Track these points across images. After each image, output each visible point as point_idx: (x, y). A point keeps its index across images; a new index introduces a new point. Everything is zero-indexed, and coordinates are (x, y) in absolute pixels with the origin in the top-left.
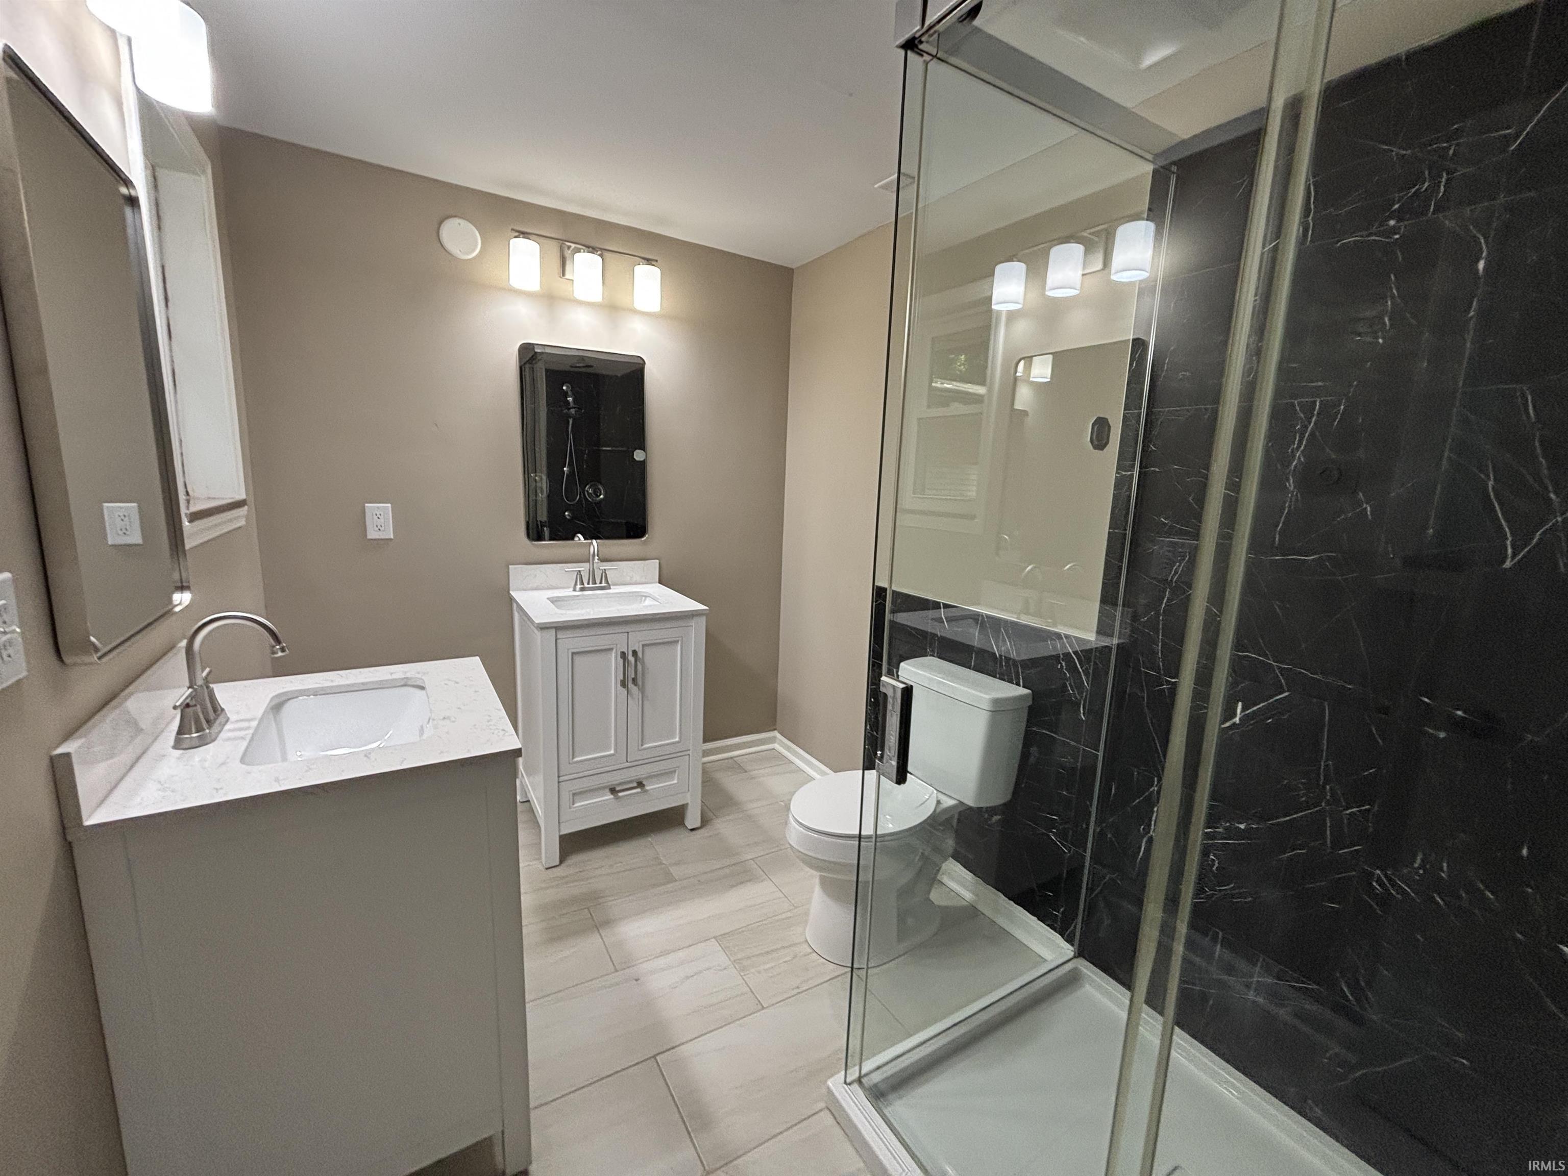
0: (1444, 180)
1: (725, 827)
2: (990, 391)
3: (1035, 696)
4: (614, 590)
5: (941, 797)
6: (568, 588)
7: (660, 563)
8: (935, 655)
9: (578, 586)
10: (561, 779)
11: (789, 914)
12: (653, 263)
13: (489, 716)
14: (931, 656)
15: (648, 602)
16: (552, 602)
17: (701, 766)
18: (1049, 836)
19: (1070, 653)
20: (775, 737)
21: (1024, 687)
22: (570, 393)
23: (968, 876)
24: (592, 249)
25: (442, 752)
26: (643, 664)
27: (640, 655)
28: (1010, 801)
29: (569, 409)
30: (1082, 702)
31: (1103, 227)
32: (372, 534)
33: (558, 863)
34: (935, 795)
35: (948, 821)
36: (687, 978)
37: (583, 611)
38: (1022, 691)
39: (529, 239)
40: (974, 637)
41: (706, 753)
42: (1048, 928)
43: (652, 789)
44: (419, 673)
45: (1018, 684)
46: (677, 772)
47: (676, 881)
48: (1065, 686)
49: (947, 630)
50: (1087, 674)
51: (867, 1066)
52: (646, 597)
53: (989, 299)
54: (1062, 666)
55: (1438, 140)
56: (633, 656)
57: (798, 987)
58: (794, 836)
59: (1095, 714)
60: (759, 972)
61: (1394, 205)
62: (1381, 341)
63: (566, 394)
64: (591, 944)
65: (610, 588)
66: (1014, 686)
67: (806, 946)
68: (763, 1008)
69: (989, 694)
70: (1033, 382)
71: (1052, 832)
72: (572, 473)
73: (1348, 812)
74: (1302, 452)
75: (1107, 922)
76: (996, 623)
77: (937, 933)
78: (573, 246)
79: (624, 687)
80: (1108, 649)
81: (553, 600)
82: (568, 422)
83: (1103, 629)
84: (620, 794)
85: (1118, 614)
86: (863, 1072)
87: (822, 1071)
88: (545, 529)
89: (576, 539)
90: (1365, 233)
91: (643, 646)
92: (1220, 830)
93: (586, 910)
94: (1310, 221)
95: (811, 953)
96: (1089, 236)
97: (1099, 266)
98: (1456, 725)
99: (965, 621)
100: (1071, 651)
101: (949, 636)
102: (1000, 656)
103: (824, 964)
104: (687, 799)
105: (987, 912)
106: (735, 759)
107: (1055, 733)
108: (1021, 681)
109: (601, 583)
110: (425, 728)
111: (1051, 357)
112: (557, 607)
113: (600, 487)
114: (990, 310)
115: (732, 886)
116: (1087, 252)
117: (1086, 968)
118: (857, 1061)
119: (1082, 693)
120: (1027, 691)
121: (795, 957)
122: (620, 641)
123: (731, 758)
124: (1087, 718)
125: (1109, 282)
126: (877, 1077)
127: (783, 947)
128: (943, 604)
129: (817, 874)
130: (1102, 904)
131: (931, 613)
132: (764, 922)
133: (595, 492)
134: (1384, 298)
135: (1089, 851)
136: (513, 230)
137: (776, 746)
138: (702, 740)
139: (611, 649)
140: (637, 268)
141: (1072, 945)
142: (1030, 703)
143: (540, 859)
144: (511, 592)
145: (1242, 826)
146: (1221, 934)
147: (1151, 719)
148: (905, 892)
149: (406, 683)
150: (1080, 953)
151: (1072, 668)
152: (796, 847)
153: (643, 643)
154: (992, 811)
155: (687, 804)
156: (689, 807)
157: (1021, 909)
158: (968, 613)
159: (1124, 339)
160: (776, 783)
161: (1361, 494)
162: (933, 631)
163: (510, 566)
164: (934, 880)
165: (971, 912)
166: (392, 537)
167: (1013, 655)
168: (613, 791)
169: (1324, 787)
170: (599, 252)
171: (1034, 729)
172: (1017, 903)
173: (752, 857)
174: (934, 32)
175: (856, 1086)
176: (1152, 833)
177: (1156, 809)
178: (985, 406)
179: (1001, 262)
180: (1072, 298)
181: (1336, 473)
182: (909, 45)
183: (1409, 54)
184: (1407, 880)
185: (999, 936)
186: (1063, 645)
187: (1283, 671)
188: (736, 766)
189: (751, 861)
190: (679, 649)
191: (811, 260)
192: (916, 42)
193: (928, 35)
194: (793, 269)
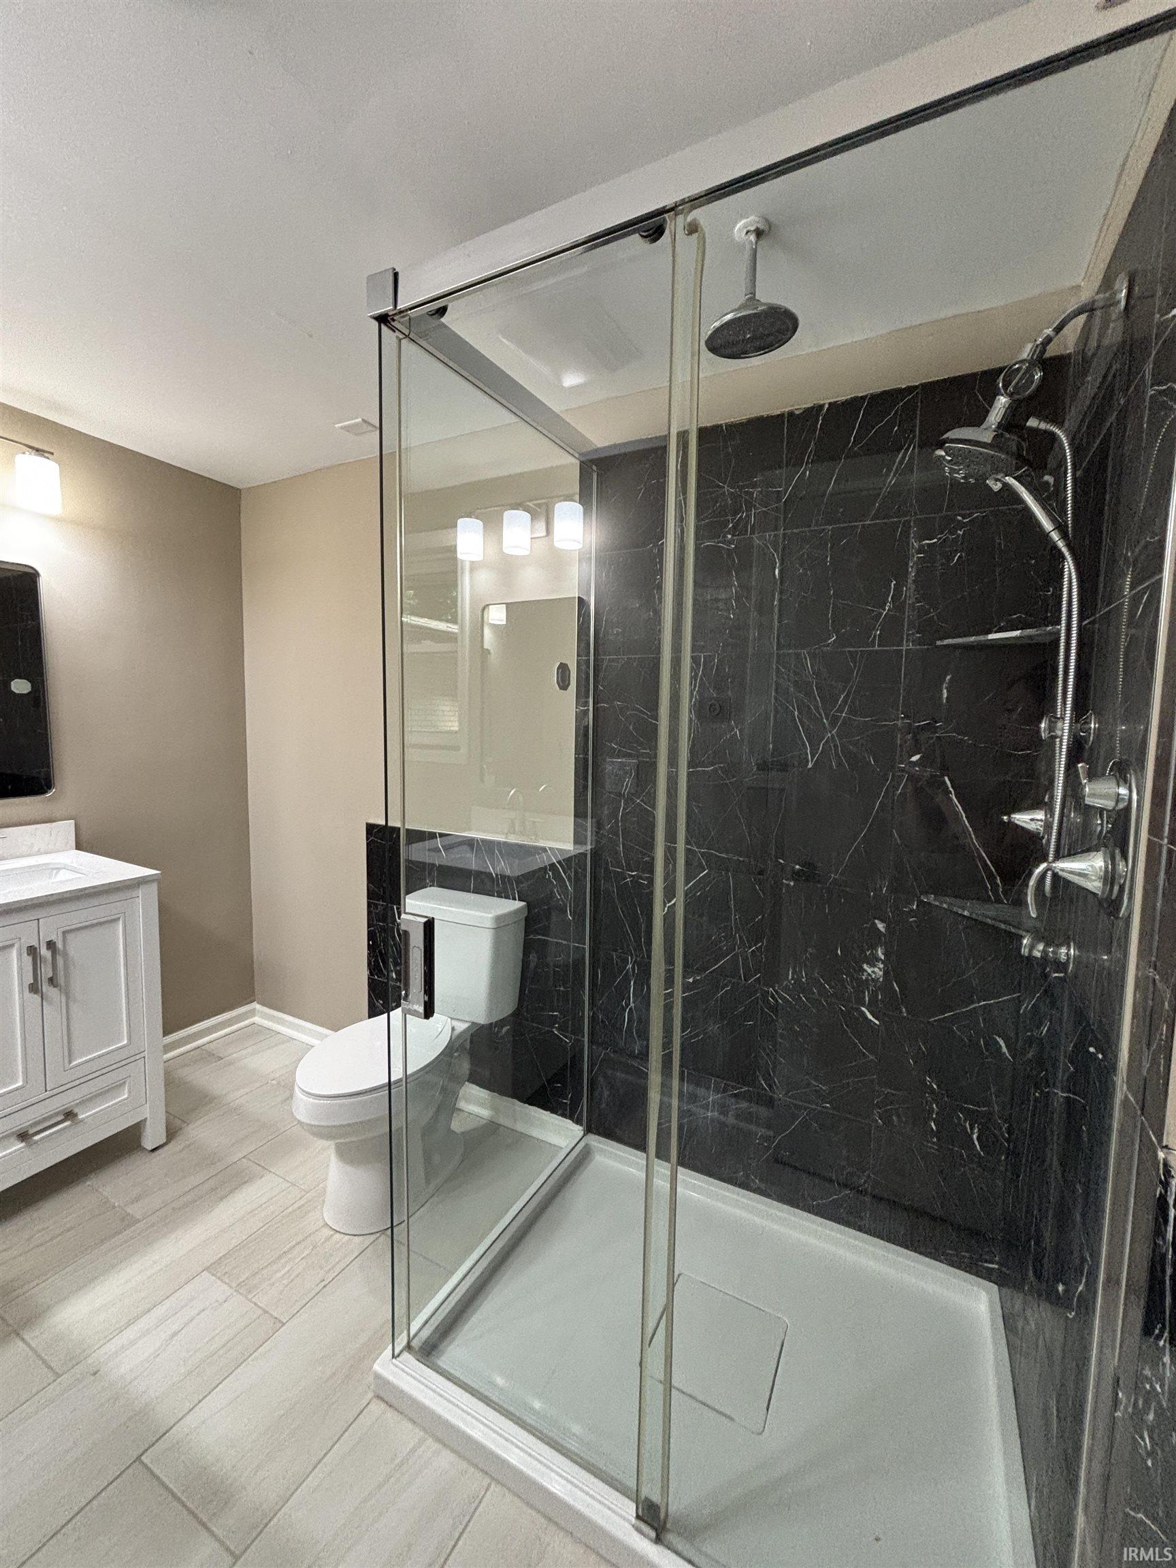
0: (753, 513)
1: (201, 1132)
2: (462, 628)
3: (530, 907)
4: (4, 865)
5: (455, 1023)
7: (76, 823)
8: (436, 885)
11: (302, 1202)
12: (50, 456)
14: (432, 886)
17: (162, 1066)
18: (552, 1032)
19: (554, 863)
20: (253, 1010)
21: (520, 900)
23: (484, 1093)
26: (65, 956)
27: (60, 945)
28: (517, 1009)
30: (569, 905)
31: (543, 501)
34: (451, 1025)
35: (462, 1046)
36: (173, 1335)
38: (518, 904)
40: (472, 862)
41: (168, 1048)
42: (560, 1118)
43: (88, 1116)
45: (514, 899)
46: (126, 1083)
47: (139, 1221)
48: (552, 892)
49: (444, 859)
50: (569, 880)
51: (415, 1326)
53: (453, 550)
54: (549, 876)
55: (745, 487)
56: (48, 948)
57: (323, 1280)
58: (302, 1111)
59: (579, 915)
60: (271, 1285)
61: (729, 525)
62: (731, 616)
66: (510, 901)
67: (326, 1230)
68: (284, 1324)
69: (490, 913)
70: (494, 625)
71: (554, 1027)
73: (750, 951)
74: (697, 692)
75: (606, 1093)
76: (489, 846)
77: (462, 1161)
79: (36, 992)
80: (584, 855)
83: (578, 840)
84: (37, 1137)
85: (589, 824)
86: (412, 1335)
87: (370, 1351)
90: (716, 540)
91: (66, 932)
95: (332, 1236)
96: (533, 506)
97: (543, 533)
98: (796, 875)
99: (460, 848)
100: (555, 861)
101: (447, 864)
102: (497, 875)
103: (350, 1240)
104: (145, 1113)
105: (505, 1122)
106: (206, 1047)
107: (548, 936)
108: (517, 895)
111: (504, 605)
114: (455, 559)
115: (221, 1199)
116: (532, 519)
117: (595, 1141)
118: (405, 1326)
119: (567, 896)
120: (523, 904)
121: (315, 1247)
122: (25, 933)
123: (200, 1047)
124: (574, 918)
125: (552, 548)
126: (426, 1333)
127: (299, 1243)
128: (438, 833)
129: (331, 1144)
130: (601, 1079)
131: (427, 844)
132: (270, 1224)
134: (731, 586)
135: (586, 1035)
137: (256, 1019)
138: (161, 1033)
139: (12, 945)
140: (21, 457)
141: (581, 1125)
142: (526, 914)
145: (691, 980)
147: (621, 909)
148: (428, 1130)
150: (589, 1130)
151: (557, 875)
152: (307, 1122)
153: (65, 929)
154: (501, 1023)
155: (145, 1120)
156: (148, 1123)
157: (536, 1108)
158: (463, 839)
159: (570, 596)
160: (264, 1061)
161: (733, 722)
162: (431, 861)
164: (454, 1109)
165: (492, 1128)
167: (508, 872)
168: (24, 1136)
169: (735, 936)
171: (532, 936)
172: (531, 1104)
173: (244, 1157)
174: (406, 315)
175: (406, 1355)
176: (632, 1005)
177: (632, 983)
178: (459, 643)
179: (462, 517)
180: (523, 557)
181: (717, 706)
182: (383, 319)
183: (726, 425)
184: (786, 990)
185: (519, 1141)
186: (548, 857)
187: (703, 854)
188: (208, 1056)
189: (244, 1160)
190: (121, 926)
191: (262, 483)
192: (389, 318)
193: (403, 317)
194: (240, 490)
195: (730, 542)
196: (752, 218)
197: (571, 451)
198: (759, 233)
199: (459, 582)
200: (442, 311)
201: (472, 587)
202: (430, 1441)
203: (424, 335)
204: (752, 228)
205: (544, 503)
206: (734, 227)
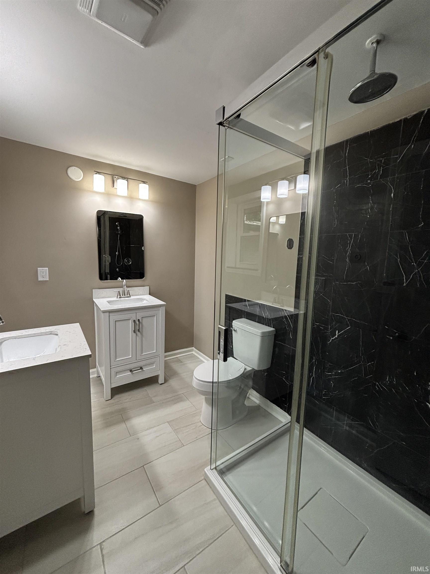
0: (381, 169)
1: (173, 383)
3: (276, 330)
4: (132, 297)
5: (246, 367)
6: (115, 297)
7: (149, 288)
8: (245, 317)
9: (119, 297)
10: (111, 367)
11: (195, 412)
12: (146, 183)
13: (81, 344)
14: (244, 318)
15: (145, 302)
16: (109, 303)
17: (164, 361)
18: (283, 379)
19: (286, 316)
20: (193, 349)
21: (273, 328)
22: (118, 226)
23: (258, 395)
24: (124, 178)
25: (62, 357)
26: (142, 323)
27: (141, 321)
28: (270, 367)
29: (118, 232)
30: (291, 332)
32: (40, 279)
33: (110, 399)
34: (244, 367)
35: (250, 375)
36: (157, 437)
37: (120, 306)
38: (272, 329)
39: (101, 174)
40: (257, 311)
41: (166, 357)
42: (284, 411)
43: (145, 370)
44: (56, 330)
46: (155, 363)
47: (154, 402)
48: (285, 327)
49: (248, 309)
50: (292, 323)
51: (218, 463)
52: (144, 300)
53: (260, 197)
54: (284, 320)
55: (379, 158)
56: (138, 321)
57: (196, 438)
58: (195, 383)
59: (295, 336)
60: (183, 433)
61: (369, 176)
62: (368, 216)
63: (117, 226)
64: (122, 427)
65: (131, 297)
66: (270, 327)
67: (200, 423)
68: (184, 446)
69: (261, 330)
70: (280, 224)
71: (283, 377)
72: (119, 254)
73: (368, 364)
74: (350, 250)
76: (264, 306)
77: (246, 415)
78: (117, 177)
79: (135, 333)
81: (109, 302)
82: (118, 236)
83: (296, 308)
84: (134, 372)
86: (217, 466)
87: (205, 465)
88: (108, 275)
89: (118, 279)
90: (362, 184)
91: (142, 317)
92: (334, 373)
93: (121, 415)
94: (348, 179)
95: (202, 425)
96: (290, 178)
97: (293, 188)
99: (255, 306)
100: (287, 315)
101: (249, 311)
102: (265, 318)
103: (206, 429)
104: (159, 373)
105: (264, 407)
106: (178, 358)
107: (284, 343)
108: (272, 326)
109: (127, 295)
110: (57, 349)
111: (286, 216)
112: (110, 305)
113: (130, 259)
114: (261, 201)
115: (175, 404)
116: (289, 183)
118: (214, 462)
119: (291, 329)
120: (274, 329)
121: (196, 427)
122: (133, 316)
123: (177, 358)
124: (293, 338)
125: (296, 193)
126: (222, 466)
127: (192, 424)
128: (247, 300)
129: (204, 397)
131: (243, 303)
132: (186, 416)
133: (128, 261)
134: (368, 203)
136: (94, 171)
137: (194, 353)
138: (164, 352)
139: (130, 319)
140: (140, 185)
142: (275, 333)
143: (104, 397)
144: (93, 299)
145: (340, 371)
146: (335, 408)
148: (235, 402)
149: (51, 333)
151: (287, 321)
152: (196, 387)
153: (142, 316)
154: (264, 371)
155: (159, 375)
156: (160, 376)
157: (275, 405)
158: (256, 303)
159: (298, 212)
160: (190, 366)
161: (366, 263)
162: (244, 310)
163: (93, 290)
164: (245, 397)
165: (258, 408)
166: (48, 280)
167: (269, 317)
168: (131, 371)
169: (361, 356)
170: (126, 179)
171: (277, 342)
172: (273, 403)
173: (183, 393)
174: (228, 121)
175: (214, 470)
176: (314, 376)
177: (314, 367)
178: (261, 232)
179: (264, 185)
180: (285, 198)
181: (359, 257)
182: (220, 124)
183: (371, 132)
184: (385, 385)
185: (267, 415)
186: (284, 313)
187: (349, 320)
188: (178, 361)
189: (182, 394)
190: (155, 318)
191: (202, 182)
192: (222, 123)
193: (227, 121)
194: (196, 185)
195: (370, 183)
196: (374, 36)
197: (299, 156)
198: (378, 42)
199: (262, 210)
200: (239, 115)
201: (266, 210)
202: (217, 501)
203: (234, 126)
204: (375, 41)
205: (294, 176)
206: (366, 43)
